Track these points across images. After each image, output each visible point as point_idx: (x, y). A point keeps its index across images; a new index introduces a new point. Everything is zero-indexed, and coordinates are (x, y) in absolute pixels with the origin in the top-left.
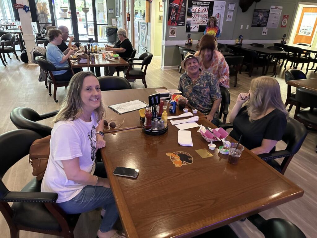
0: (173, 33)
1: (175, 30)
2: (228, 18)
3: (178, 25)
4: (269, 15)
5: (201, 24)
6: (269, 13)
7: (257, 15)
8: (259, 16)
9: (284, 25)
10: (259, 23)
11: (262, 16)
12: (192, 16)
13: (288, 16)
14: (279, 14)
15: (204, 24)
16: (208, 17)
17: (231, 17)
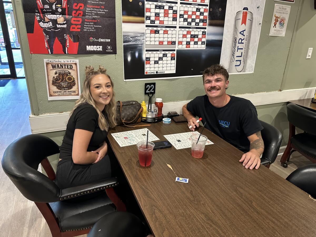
0: (64, 84)
1: (73, 73)
2: (275, 25)
3: (83, 52)
5: (183, 47)
12: (147, 14)
15: (196, 46)
16: (209, 19)
17: (284, 24)
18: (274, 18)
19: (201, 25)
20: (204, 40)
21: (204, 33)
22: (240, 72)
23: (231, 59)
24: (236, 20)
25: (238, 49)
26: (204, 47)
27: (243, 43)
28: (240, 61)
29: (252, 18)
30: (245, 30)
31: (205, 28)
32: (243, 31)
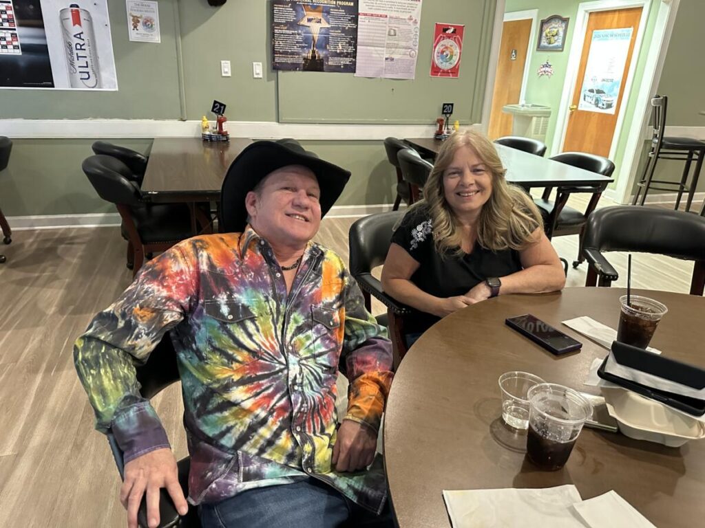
2: (135, 27)
4: (355, 20)
6: (357, 15)
7: (292, 18)
8: (304, 22)
9: (445, 66)
10: (314, 57)
11: (318, 26)
13: (458, 31)
14: (410, 19)
15: (5, 50)
16: (17, 19)
17: (152, 26)
18: (130, 19)
19: (6, 25)
20: (15, 43)
21: (14, 36)
22: (93, 87)
23: (70, 69)
24: (63, 20)
25: (78, 57)
26: (18, 52)
27: (85, 50)
28: (88, 73)
29: (90, 17)
30: (82, 33)
31: (15, 29)
32: (80, 34)
